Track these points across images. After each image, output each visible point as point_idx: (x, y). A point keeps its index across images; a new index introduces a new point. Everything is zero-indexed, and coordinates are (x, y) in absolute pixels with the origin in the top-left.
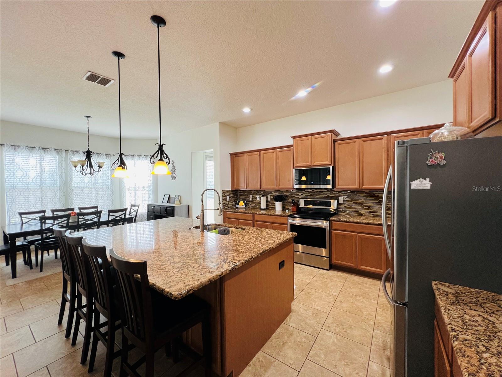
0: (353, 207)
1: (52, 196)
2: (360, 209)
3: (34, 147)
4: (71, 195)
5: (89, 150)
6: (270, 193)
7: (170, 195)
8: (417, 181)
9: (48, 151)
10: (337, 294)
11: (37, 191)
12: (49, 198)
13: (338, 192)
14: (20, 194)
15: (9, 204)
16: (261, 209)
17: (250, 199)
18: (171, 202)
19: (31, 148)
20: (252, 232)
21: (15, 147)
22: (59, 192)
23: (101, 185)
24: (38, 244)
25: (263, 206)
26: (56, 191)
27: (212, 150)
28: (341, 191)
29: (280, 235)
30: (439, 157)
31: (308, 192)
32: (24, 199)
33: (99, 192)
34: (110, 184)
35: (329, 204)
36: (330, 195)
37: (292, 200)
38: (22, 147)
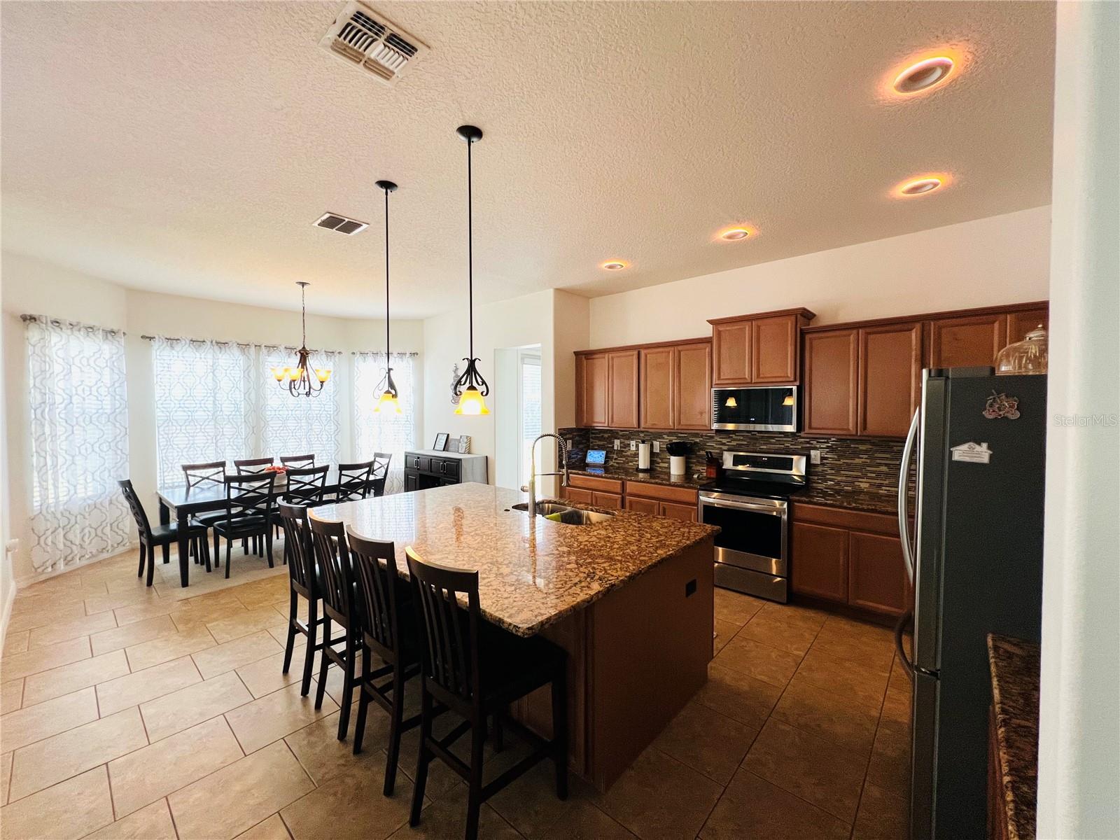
0: (842, 472)
1: (233, 435)
2: (857, 477)
3: (202, 340)
4: (265, 433)
5: (304, 347)
6: (658, 436)
7: (448, 435)
8: (965, 447)
9: (227, 349)
10: (802, 654)
11: (208, 425)
12: (228, 438)
13: (808, 440)
14: (181, 430)
15: (162, 448)
16: (638, 470)
17: (615, 448)
18: (450, 449)
19: (197, 343)
20: (630, 522)
21: (173, 341)
22: (243, 426)
23: (317, 412)
24: (220, 525)
25: (643, 463)
26: (239, 424)
27: (539, 345)
28: (817, 438)
29: (687, 530)
30: (1006, 404)
31: (742, 438)
32: (186, 439)
33: (313, 427)
34: (334, 411)
35: (788, 464)
36: (792, 445)
37: (707, 452)
38: (183, 342)
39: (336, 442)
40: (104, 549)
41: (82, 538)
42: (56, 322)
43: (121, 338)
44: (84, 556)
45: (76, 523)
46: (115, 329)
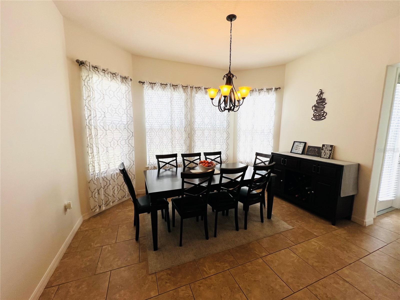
1: (179, 138)
3: (166, 84)
4: (194, 137)
5: (230, 72)
9: (177, 88)
11: (168, 132)
12: (177, 140)
14: (157, 134)
19: (163, 85)
21: (152, 84)
22: (184, 133)
26: (182, 132)
32: (159, 139)
33: (216, 135)
38: (157, 85)
39: (227, 144)
40: (124, 196)
41: (114, 192)
42: (95, 67)
43: (129, 81)
44: (114, 201)
45: (110, 184)
46: (127, 76)
